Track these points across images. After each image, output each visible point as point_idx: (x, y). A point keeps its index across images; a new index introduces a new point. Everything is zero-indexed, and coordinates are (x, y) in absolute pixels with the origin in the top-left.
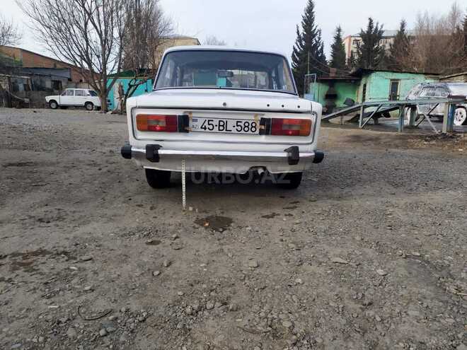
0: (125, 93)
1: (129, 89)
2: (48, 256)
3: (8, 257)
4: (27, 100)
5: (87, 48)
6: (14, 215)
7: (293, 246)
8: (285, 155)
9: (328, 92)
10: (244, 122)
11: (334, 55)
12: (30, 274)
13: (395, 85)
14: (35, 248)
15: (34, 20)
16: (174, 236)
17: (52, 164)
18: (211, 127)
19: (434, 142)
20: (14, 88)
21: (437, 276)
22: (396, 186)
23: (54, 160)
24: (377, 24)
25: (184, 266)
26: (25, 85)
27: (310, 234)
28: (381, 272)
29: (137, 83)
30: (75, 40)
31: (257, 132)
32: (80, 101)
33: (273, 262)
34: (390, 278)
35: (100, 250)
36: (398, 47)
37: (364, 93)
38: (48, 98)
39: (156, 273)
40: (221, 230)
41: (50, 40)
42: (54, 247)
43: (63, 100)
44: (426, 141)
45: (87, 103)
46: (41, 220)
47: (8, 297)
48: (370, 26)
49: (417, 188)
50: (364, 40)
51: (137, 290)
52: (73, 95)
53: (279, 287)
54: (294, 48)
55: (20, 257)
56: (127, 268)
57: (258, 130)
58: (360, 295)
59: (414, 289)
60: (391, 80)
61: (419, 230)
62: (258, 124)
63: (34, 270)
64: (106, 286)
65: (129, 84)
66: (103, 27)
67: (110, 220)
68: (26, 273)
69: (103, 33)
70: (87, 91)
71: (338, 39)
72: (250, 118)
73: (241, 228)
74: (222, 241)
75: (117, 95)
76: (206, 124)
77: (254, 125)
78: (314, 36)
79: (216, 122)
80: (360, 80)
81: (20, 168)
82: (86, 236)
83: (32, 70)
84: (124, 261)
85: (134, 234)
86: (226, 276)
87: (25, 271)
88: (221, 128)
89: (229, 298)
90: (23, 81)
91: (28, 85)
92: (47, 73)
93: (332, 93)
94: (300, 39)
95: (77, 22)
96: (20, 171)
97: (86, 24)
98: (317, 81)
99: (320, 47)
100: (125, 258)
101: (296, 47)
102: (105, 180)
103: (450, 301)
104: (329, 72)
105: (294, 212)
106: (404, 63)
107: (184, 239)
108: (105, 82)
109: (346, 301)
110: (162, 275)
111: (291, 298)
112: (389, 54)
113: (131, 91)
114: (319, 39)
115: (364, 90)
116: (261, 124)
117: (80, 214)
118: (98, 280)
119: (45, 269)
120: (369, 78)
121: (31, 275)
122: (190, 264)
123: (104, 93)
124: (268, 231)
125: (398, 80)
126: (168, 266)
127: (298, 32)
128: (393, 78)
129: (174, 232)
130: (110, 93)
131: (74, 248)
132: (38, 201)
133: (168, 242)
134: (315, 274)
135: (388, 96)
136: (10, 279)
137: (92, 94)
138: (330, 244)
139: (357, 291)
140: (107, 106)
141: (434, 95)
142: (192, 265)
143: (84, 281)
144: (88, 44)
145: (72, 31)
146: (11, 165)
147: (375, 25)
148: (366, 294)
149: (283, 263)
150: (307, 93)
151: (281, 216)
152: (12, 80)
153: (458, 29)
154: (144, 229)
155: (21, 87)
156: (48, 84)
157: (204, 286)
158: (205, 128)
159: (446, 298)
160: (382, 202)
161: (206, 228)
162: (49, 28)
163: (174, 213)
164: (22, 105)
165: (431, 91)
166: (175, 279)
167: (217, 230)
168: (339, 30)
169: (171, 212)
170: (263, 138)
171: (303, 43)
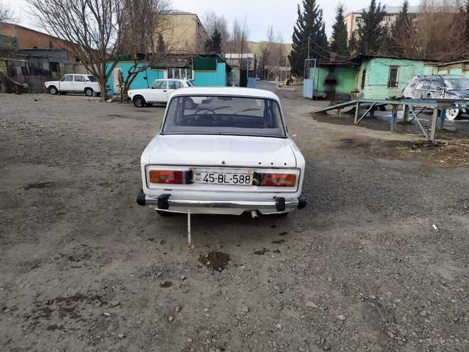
0: (125, 80)
1: (129, 77)
2: (85, 301)
3: (55, 301)
4: (26, 85)
5: (86, 33)
6: (49, 253)
7: (277, 288)
8: (274, 203)
9: (328, 76)
10: (239, 175)
11: (335, 36)
12: (76, 320)
13: (394, 72)
14: (73, 293)
15: (32, 5)
16: (183, 277)
17: (69, 184)
18: (212, 180)
19: (419, 151)
20: (12, 73)
21: (384, 320)
22: (373, 211)
23: (69, 178)
24: (380, 4)
25: (192, 311)
26: (22, 68)
27: (292, 274)
28: (341, 317)
29: (136, 71)
30: (73, 24)
31: (251, 183)
32: (80, 86)
33: (260, 306)
34: (348, 323)
35: (124, 293)
36: (400, 28)
37: (363, 79)
38: (48, 84)
39: (171, 318)
40: (220, 269)
41: (47, 24)
42: (88, 292)
43: (62, 85)
44: (413, 149)
45: (87, 89)
46: (71, 259)
47: (64, 345)
48: (372, 7)
49: (392, 213)
50: (366, 21)
51: (157, 336)
52: (72, 80)
53: (264, 333)
54: (295, 28)
55: (64, 302)
56: (148, 313)
57: (251, 182)
58: (323, 340)
59: (364, 334)
60: (390, 66)
61: (381, 268)
62: (251, 177)
63: (78, 316)
64: (134, 333)
65: (129, 72)
66: (101, 11)
67: (129, 258)
68: (72, 320)
69: (102, 18)
70: (86, 76)
71: (340, 18)
72: (245, 172)
73: (236, 266)
74: (221, 282)
75: (116, 83)
76: (208, 177)
77: (248, 178)
78: (315, 16)
79: (216, 176)
80: (360, 65)
81: (40, 191)
82: (111, 279)
83: (29, 52)
84: (145, 306)
85: (150, 275)
86: (224, 321)
87: (71, 318)
88: (221, 180)
89: (225, 344)
90: (20, 64)
91: (25, 67)
92: (44, 54)
93: (332, 79)
94: (301, 19)
95: (75, 7)
96: (40, 194)
97: (84, 8)
98: (317, 66)
99: (321, 29)
100: (144, 303)
101: (297, 28)
102: (118, 205)
103: (388, 345)
104: (329, 57)
105: (281, 247)
106: (405, 45)
107: (191, 281)
108: (105, 67)
109: (312, 346)
110: (175, 320)
111: (272, 343)
112: (390, 35)
113: (131, 78)
114: (321, 19)
115: (364, 76)
116: (254, 177)
117: (103, 250)
118: (126, 326)
119: (85, 315)
120: (368, 65)
121: (77, 322)
122: (196, 309)
123: (103, 78)
124: (259, 269)
125: (397, 66)
126: (179, 311)
127: (299, 12)
128: (392, 64)
129: (181, 273)
130: (109, 79)
131: (104, 292)
132: (65, 235)
133: (178, 284)
134: (292, 318)
135: (386, 83)
136: (62, 326)
137: (92, 79)
138: (306, 286)
139: (321, 336)
140: (106, 91)
141: (429, 88)
142: (197, 310)
143: (117, 327)
144: (86, 30)
145: (70, 16)
146: (32, 186)
147: (377, 5)
148: (327, 339)
149: (269, 308)
150: (306, 78)
151: (270, 253)
152: (10, 64)
153: (461, 10)
154: (158, 269)
155: (19, 70)
156: (46, 67)
157: (208, 332)
158: (207, 181)
159: (385, 342)
160: (358, 233)
161: (208, 266)
162: (47, 13)
163: (181, 249)
164: (21, 91)
165: (426, 84)
166: (185, 324)
167: (217, 270)
168: (341, 10)
169: (178, 248)
170: (255, 188)
171: (304, 23)
